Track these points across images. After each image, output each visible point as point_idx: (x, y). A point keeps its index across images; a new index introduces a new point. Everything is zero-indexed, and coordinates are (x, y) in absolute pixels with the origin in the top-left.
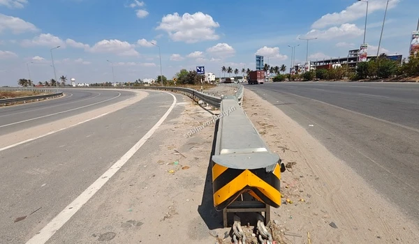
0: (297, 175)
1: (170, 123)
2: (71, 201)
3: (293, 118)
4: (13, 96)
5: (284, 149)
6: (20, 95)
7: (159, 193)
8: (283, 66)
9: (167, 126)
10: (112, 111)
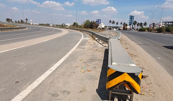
0: (149, 82)
1: (80, 48)
3: (149, 53)
4: (4, 26)
6: (6, 26)
7: (77, 81)
8: (146, 22)
9: (79, 50)
10: (51, 39)
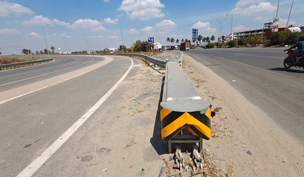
0: (223, 117)
1: (129, 80)
2: (61, 134)
3: (220, 75)
4: (18, 61)
5: (213, 98)
6: (23, 60)
7: (122, 129)
8: (213, 36)
9: (127, 82)
10: (88, 72)
